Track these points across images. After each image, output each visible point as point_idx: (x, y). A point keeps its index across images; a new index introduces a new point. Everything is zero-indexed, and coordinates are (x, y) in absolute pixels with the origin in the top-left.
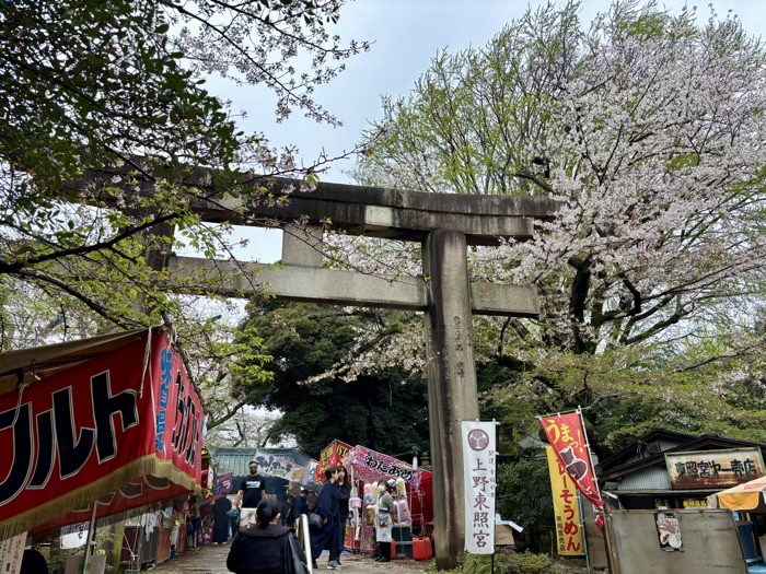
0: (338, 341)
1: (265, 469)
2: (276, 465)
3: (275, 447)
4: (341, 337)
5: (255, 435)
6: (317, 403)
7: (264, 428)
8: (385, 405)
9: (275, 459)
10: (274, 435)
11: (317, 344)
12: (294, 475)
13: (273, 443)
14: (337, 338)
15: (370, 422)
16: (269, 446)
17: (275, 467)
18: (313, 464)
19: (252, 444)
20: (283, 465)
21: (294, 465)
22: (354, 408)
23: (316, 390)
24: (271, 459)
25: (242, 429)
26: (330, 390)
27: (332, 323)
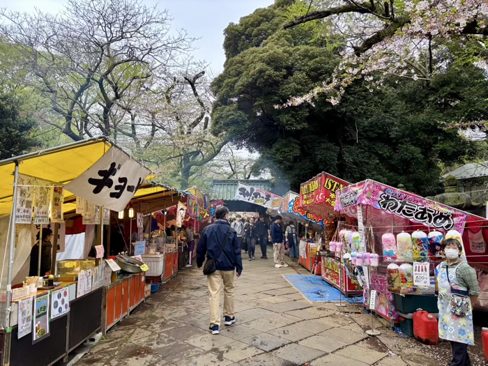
0: (313, 74)
1: (247, 198)
2: (256, 195)
3: (256, 178)
4: (315, 70)
5: (243, 170)
6: (292, 139)
7: (248, 166)
8: (352, 142)
9: (256, 189)
10: (256, 170)
11: (291, 79)
12: (273, 204)
13: (255, 176)
14: (312, 70)
15: (340, 157)
16: (252, 178)
17: (256, 197)
18: (292, 196)
19: (241, 177)
20: (263, 195)
21: (272, 195)
22: (323, 146)
23: (291, 125)
24: (252, 190)
25: (233, 166)
26: (305, 125)
27: (305, 56)
